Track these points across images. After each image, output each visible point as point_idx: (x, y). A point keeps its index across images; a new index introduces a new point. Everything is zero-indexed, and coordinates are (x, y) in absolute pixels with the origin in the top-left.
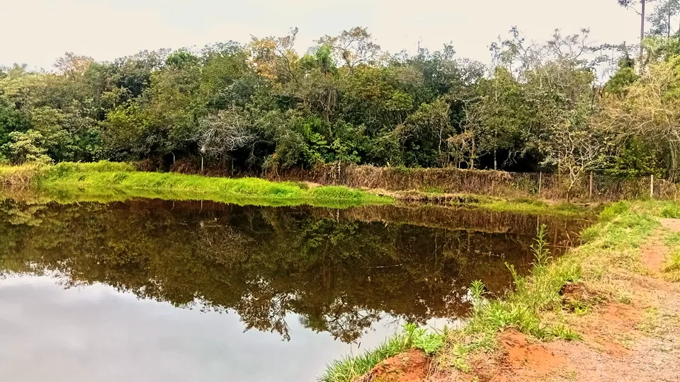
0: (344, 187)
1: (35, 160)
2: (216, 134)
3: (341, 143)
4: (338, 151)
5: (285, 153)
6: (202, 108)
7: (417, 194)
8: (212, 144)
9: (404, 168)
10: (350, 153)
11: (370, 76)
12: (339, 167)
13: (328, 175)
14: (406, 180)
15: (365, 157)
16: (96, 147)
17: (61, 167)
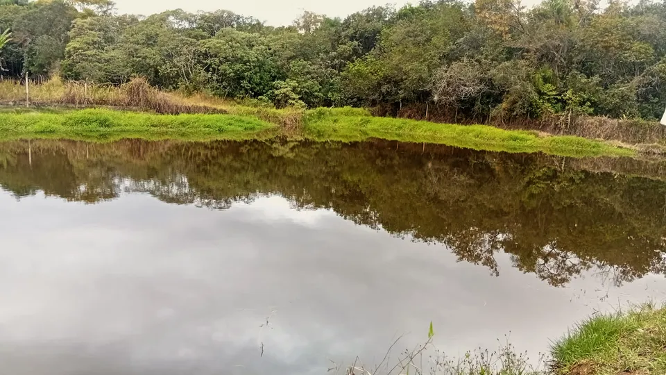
0: (573, 137)
1: (294, 104)
2: (449, 84)
3: (573, 94)
4: (570, 102)
5: (515, 102)
6: (436, 60)
7: (659, 148)
8: (445, 93)
9: (642, 121)
10: (582, 104)
11: (608, 26)
12: (569, 118)
13: (556, 126)
14: (644, 133)
15: (598, 109)
16: (336, 94)
17: (320, 111)
